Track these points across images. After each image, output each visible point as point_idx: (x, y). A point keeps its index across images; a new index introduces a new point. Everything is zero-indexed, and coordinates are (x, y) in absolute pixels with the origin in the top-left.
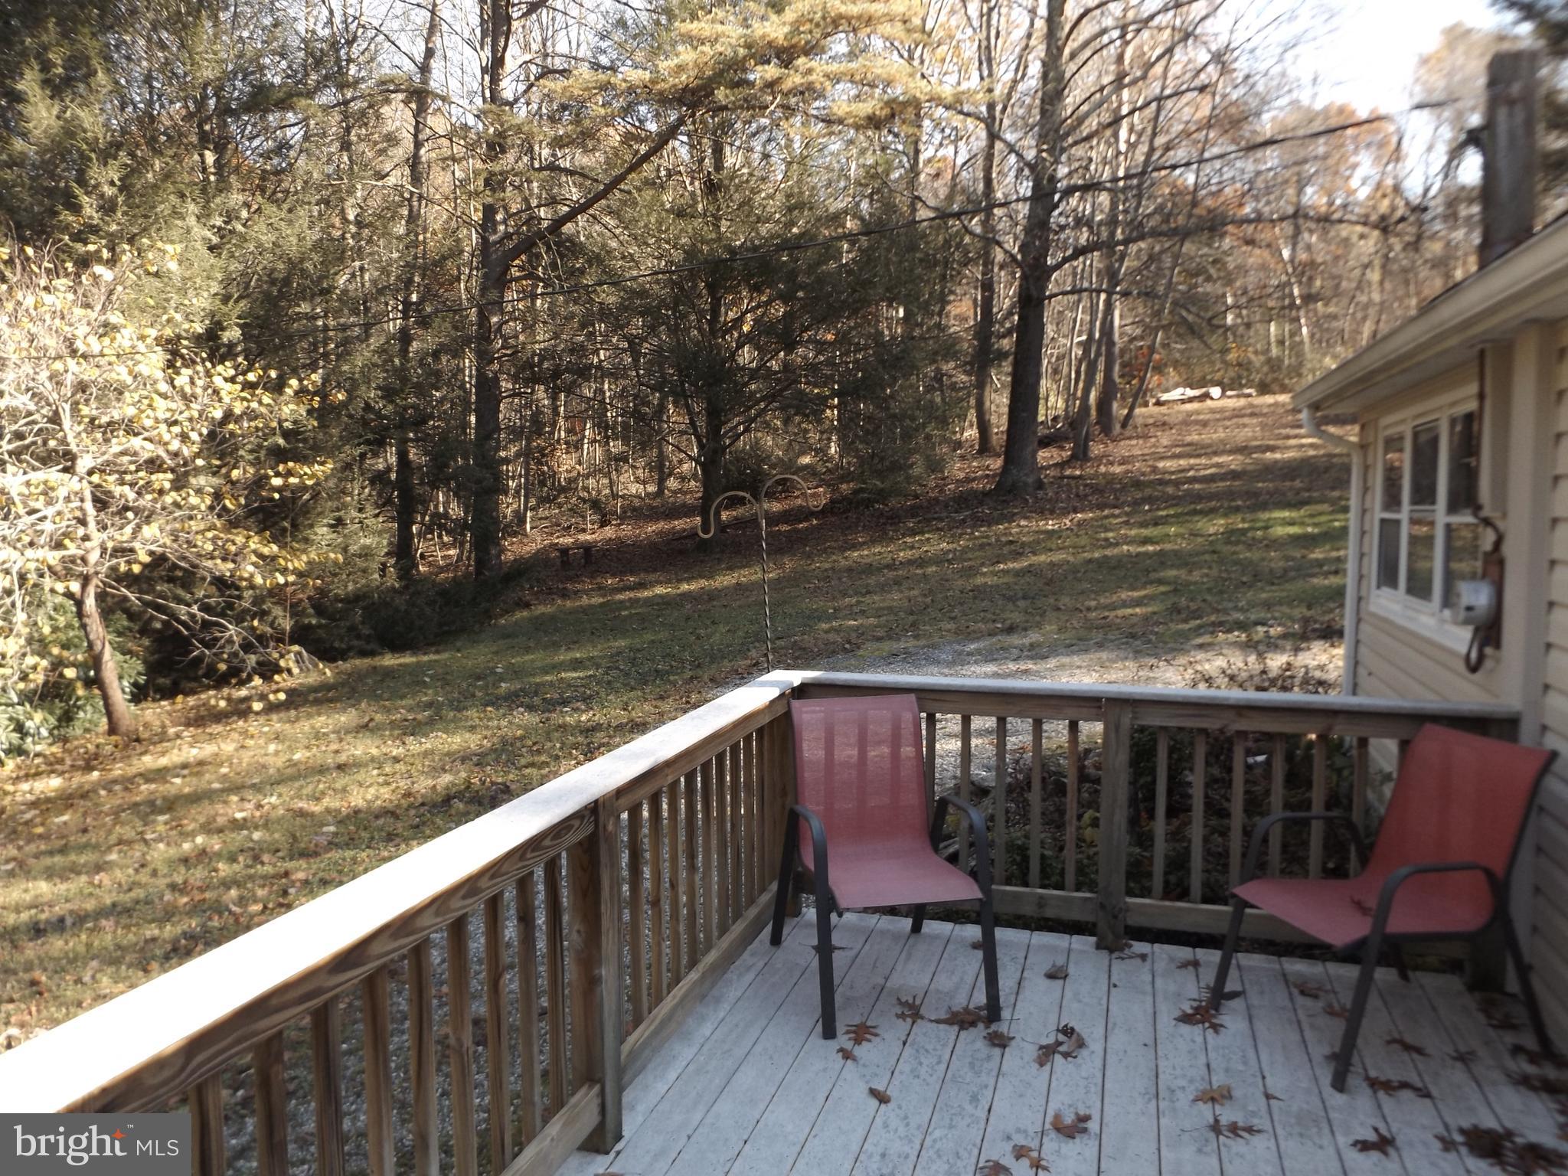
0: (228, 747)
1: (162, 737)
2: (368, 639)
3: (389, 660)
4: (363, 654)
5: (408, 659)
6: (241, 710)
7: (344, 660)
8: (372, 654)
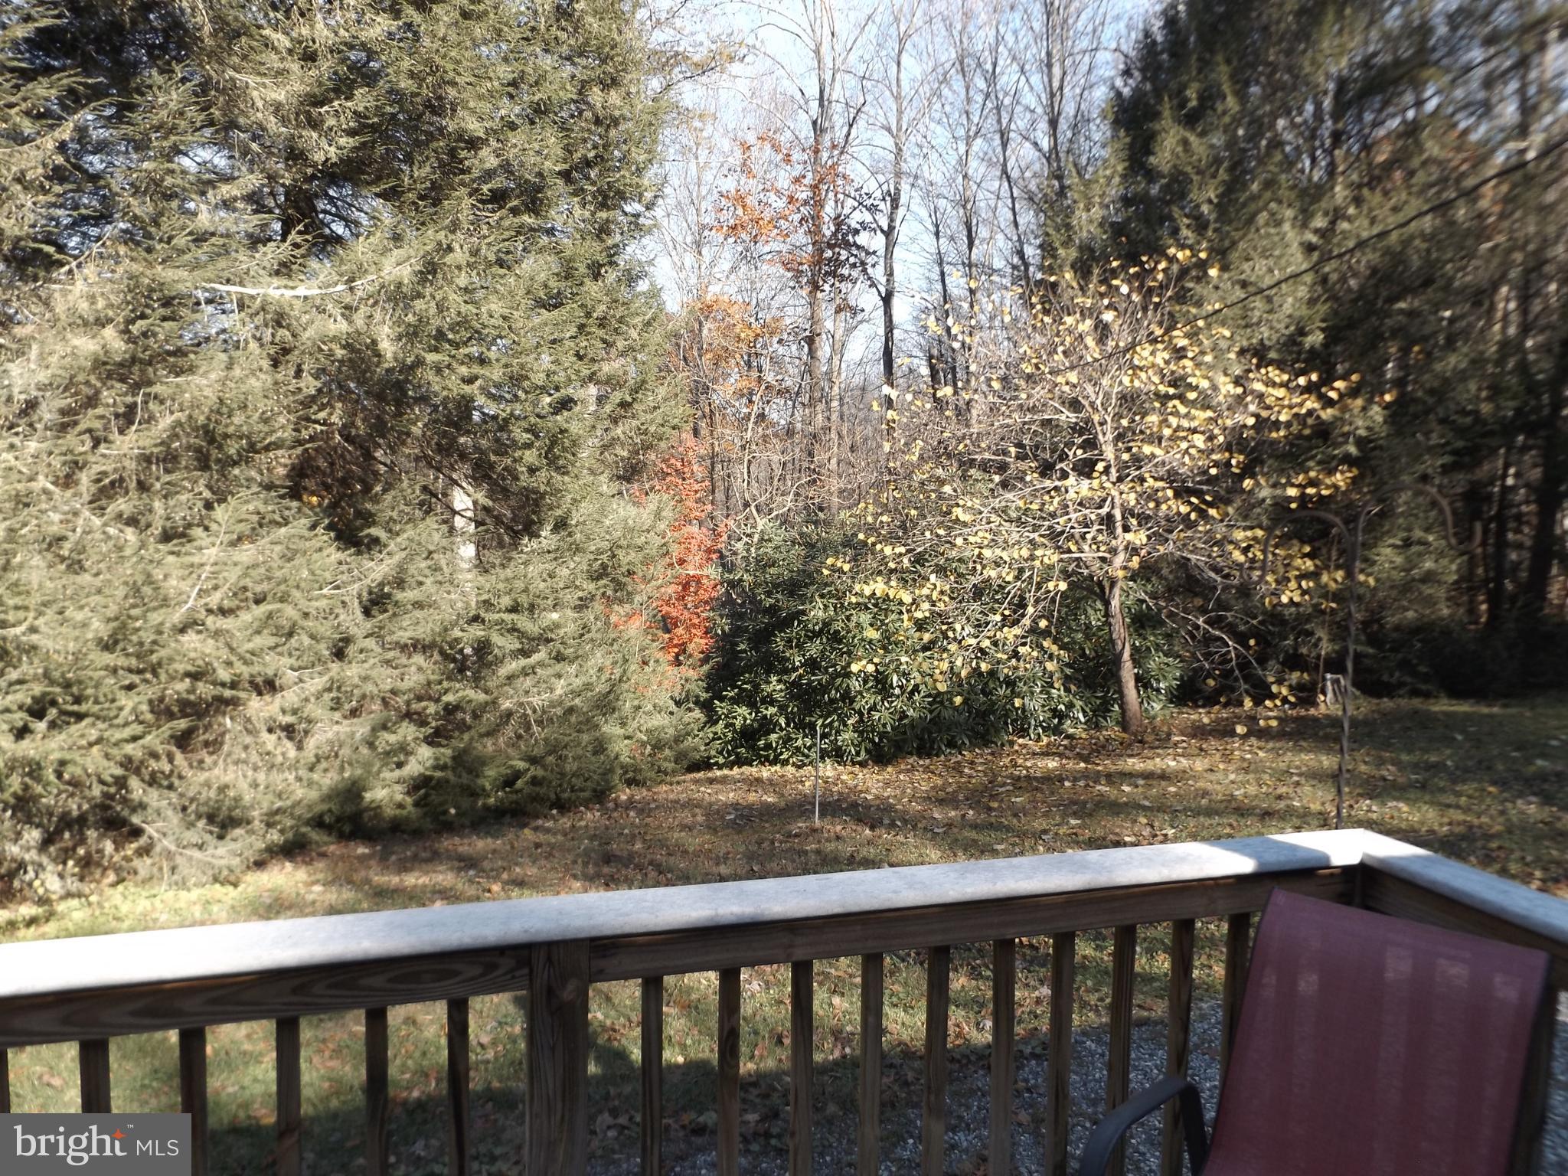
0: (1200, 765)
1: (1163, 741)
2: (1426, 677)
3: (1442, 706)
4: (1415, 693)
5: (1464, 707)
6: (1224, 731)
7: (1391, 697)
8: (1427, 695)
